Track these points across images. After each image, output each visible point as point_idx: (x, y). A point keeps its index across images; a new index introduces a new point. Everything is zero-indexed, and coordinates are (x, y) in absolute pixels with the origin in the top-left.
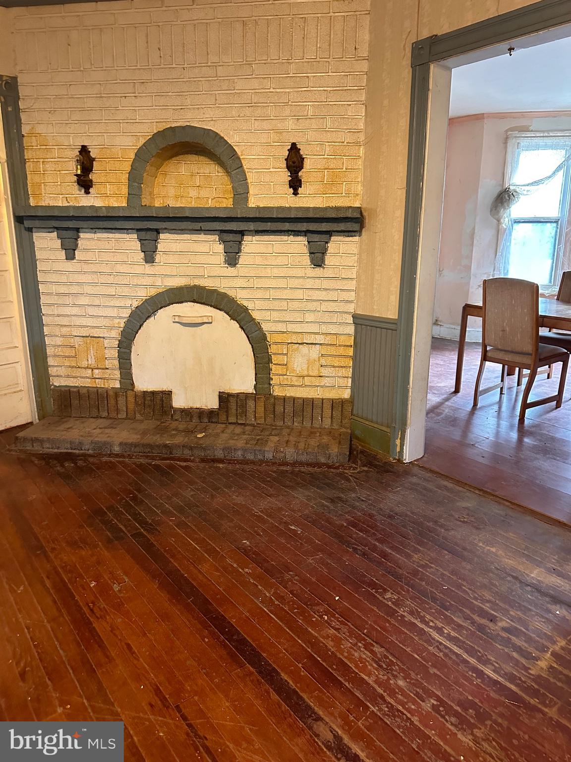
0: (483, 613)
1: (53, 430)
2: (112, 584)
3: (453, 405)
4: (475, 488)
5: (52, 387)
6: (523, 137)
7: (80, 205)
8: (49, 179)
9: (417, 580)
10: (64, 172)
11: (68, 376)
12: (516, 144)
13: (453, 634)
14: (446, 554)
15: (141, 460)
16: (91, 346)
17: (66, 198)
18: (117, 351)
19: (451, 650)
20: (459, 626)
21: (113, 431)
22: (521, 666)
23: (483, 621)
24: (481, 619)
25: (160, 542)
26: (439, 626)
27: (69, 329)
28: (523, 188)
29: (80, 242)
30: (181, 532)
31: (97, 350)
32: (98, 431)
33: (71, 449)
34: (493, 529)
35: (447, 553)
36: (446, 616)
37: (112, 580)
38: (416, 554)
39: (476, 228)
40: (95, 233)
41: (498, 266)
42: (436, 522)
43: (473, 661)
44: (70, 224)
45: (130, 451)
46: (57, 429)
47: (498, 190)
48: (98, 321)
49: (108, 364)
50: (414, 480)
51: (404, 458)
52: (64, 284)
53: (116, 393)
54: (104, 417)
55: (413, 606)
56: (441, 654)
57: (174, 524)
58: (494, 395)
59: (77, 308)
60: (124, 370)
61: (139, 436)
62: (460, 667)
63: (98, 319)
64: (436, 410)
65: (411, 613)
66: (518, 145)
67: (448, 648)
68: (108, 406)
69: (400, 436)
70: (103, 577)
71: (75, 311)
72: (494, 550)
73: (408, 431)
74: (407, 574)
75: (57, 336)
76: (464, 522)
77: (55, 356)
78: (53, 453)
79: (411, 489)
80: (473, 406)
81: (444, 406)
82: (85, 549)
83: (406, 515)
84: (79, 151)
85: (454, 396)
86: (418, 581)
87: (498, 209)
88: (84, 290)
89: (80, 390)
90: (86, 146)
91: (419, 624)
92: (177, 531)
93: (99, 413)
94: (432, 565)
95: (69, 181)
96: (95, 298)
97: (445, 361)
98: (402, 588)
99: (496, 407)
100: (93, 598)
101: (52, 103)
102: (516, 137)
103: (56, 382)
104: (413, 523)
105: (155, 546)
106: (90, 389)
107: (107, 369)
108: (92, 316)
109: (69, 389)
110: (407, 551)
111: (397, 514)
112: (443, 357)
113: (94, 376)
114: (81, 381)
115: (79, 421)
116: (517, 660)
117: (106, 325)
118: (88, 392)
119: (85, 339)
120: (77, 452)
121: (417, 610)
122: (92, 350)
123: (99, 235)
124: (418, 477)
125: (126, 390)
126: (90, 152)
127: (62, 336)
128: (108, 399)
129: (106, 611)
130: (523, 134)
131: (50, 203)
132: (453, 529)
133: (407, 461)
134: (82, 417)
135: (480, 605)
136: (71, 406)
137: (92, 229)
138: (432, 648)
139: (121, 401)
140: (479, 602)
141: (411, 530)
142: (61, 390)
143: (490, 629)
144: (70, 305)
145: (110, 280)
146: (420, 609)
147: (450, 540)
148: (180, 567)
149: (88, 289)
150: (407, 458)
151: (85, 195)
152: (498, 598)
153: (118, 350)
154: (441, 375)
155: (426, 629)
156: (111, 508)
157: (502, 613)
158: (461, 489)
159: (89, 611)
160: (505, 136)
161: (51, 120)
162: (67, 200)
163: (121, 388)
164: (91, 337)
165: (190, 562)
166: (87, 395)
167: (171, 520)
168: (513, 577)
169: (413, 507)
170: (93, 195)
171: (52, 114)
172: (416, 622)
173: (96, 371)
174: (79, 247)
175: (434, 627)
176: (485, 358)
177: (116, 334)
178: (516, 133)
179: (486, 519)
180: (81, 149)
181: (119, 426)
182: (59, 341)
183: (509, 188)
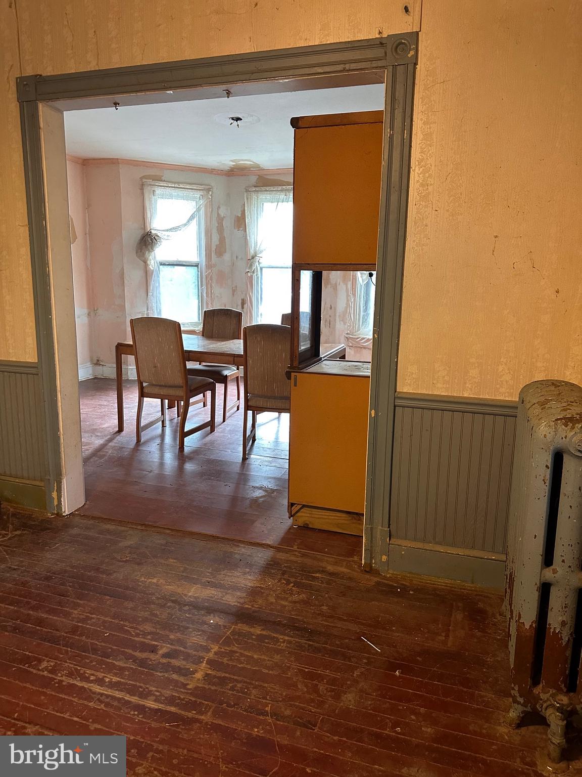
0: (145, 647)
3: (116, 445)
4: (137, 524)
6: (157, 186)
9: (76, 637)
12: (152, 191)
13: (115, 679)
14: (108, 600)
19: (113, 698)
20: (122, 669)
22: (179, 685)
23: (144, 655)
24: (143, 653)
26: (100, 677)
28: (164, 233)
34: (154, 560)
35: (109, 598)
36: (107, 664)
38: (76, 609)
39: (125, 268)
41: (151, 305)
42: (98, 570)
43: (134, 699)
47: (141, 233)
50: (75, 531)
51: (63, 510)
55: (72, 666)
56: (102, 706)
58: (155, 429)
62: (122, 711)
64: (99, 453)
65: (70, 675)
66: (154, 193)
67: (110, 695)
69: (55, 488)
72: (155, 581)
73: (64, 481)
74: (65, 635)
76: (126, 561)
79: (70, 543)
80: (137, 442)
81: (108, 447)
83: (66, 571)
85: (117, 436)
86: (78, 638)
87: (143, 251)
91: (79, 684)
94: (93, 616)
97: (109, 401)
98: (60, 651)
99: (158, 441)
102: (150, 185)
104: (73, 577)
110: (65, 609)
111: (54, 573)
112: (107, 397)
116: (177, 681)
121: (76, 669)
124: (79, 528)
130: (157, 183)
132: (115, 572)
133: (67, 513)
135: (142, 639)
138: (92, 703)
140: (141, 638)
141: (70, 586)
143: (151, 660)
146: (80, 667)
147: (112, 584)
150: (66, 510)
152: (158, 627)
154: (105, 416)
155: (86, 685)
157: (162, 640)
158: (123, 528)
160: (141, 183)
168: (173, 601)
169: (73, 561)
172: (75, 682)
175: (95, 680)
176: (142, 395)
178: (150, 181)
179: (148, 552)
183: (151, 232)
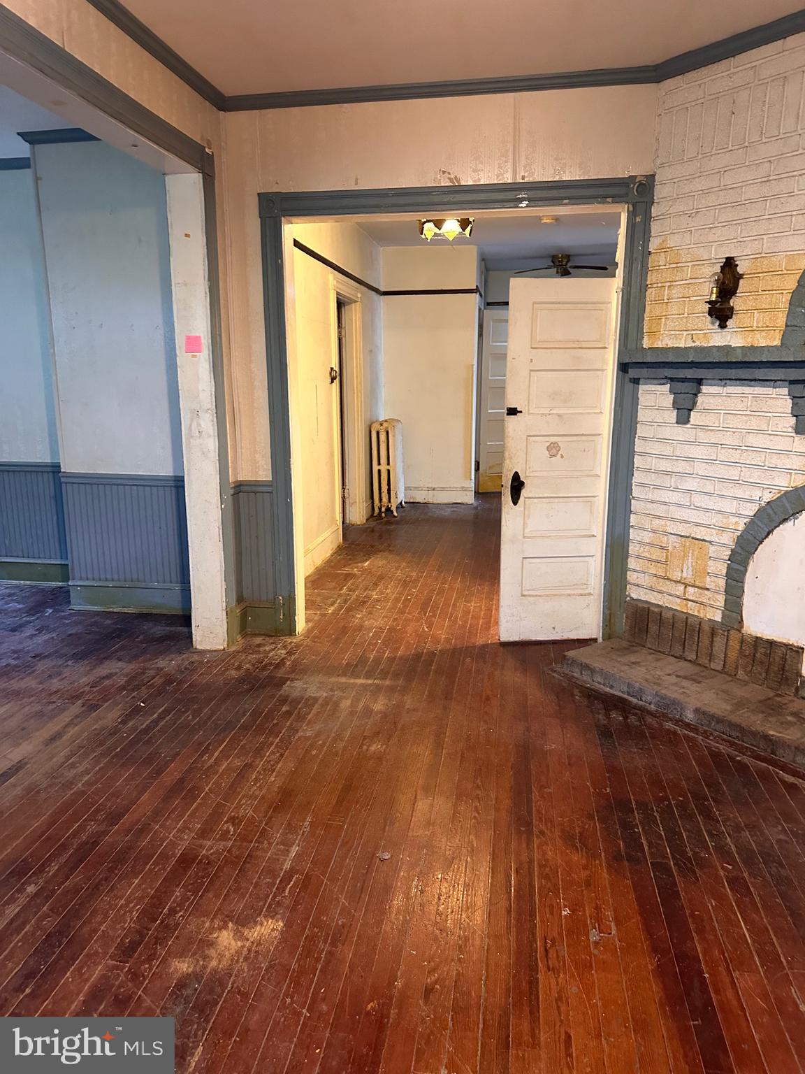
1: (613, 659)
2: (590, 927)
5: (628, 598)
7: (709, 345)
8: (674, 309)
10: (695, 298)
11: (651, 589)
15: (721, 747)
16: (691, 551)
17: (692, 335)
18: (726, 565)
21: (694, 687)
25: (690, 896)
27: (663, 522)
29: (700, 399)
30: (731, 897)
31: (697, 559)
32: (673, 679)
33: (628, 695)
37: (593, 921)
40: (725, 386)
44: (689, 373)
45: (709, 726)
46: (619, 660)
48: (706, 516)
49: (709, 582)
52: (668, 458)
53: (714, 629)
54: (690, 661)
57: (727, 877)
59: (680, 494)
60: (731, 597)
61: (729, 708)
63: (707, 514)
68: (698, 645)
70: (584, 909)
71: (675, 497)
75: (645, 529)
77: (639, 557)
78: (603, 693)
82: (580, 853)
84: (721, 267)
88: (694, 468)
89: (663, 612)
90: (733, 257)
92: (726, 890)
93: (684, 652)
95: (700, 310)
96: (708, 482)
100: (555, 934)
101: (695, 202)
103: (634, 593)
105: (680, 899)
106: (677, 613)
107: (708, 589)
108: (699, 508)
109: (649, 608)
113: (687, 596)
114: (667, 598)
115: (653, 656)
117: (717, 524)
118: (673, 617)
119: (684, 539)
120: (634, 700)
122: (690, 558)
123: (730, 389)
125: (729, 628)
126: (737, 265)
127: (653, 531)
128: (701, 634)
129: (564, 963)
131: (669, 344)
134: (659, 651)
136: (647, 632)
137: (721, 380)
139: (719, 642)
142: (637, 605)
144: (671, 489)
145: (735, 456)
148: (704, 955)
149: (701, 469)
151: (719, 330)
153: (728, 564)
156: (643, 806)
159: (543, 949)
161: (689, 226)
162: (692, 338)
163: (722, 623)
164: (693, 538)
165: (724, 956)
166: (671, 621)
167: (723, 868)
170: (731, 330)
171: (693, 218)
173: (691, 590)
174: (698, 407)
177: (729, 539)
180: (725, 263)
181: (707, 681)
182: (647, 537)
